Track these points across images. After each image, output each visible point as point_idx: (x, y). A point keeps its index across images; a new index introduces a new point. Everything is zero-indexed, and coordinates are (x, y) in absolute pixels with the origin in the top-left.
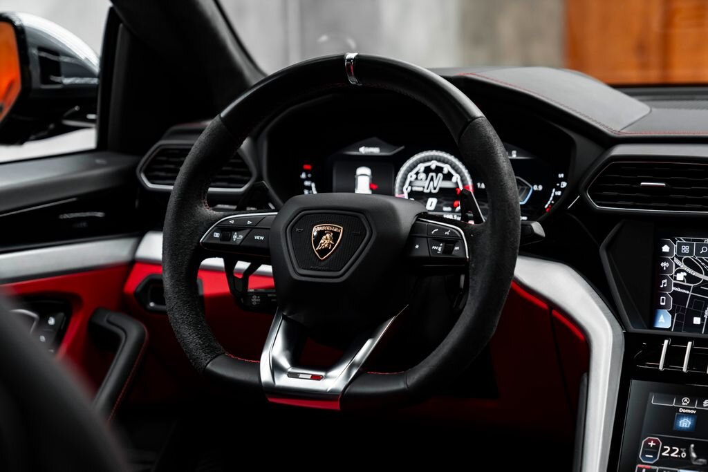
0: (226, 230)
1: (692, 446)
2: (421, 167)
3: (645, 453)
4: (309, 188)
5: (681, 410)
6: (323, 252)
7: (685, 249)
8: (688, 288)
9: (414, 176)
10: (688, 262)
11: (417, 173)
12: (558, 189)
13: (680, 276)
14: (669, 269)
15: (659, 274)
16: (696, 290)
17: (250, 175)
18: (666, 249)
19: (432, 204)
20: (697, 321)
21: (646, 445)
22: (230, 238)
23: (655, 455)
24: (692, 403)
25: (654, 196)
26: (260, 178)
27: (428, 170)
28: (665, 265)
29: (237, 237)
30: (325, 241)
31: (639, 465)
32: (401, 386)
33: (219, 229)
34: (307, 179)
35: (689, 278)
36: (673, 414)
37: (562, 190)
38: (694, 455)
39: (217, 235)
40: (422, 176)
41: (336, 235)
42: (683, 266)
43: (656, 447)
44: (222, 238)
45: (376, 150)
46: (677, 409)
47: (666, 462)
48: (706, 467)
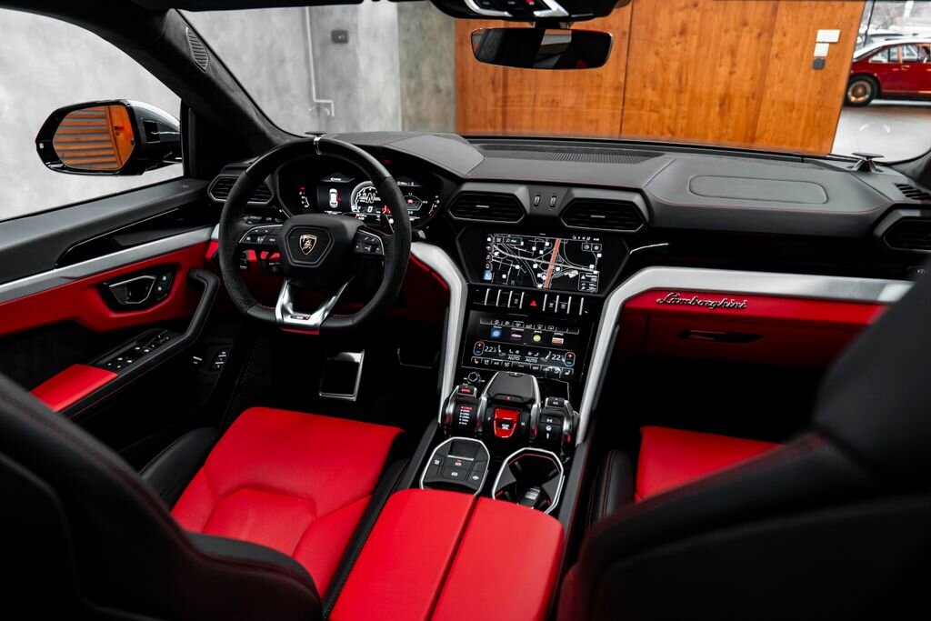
0: (254, 236)
1: (499, 346)
2: (364, 189)
3: (476, 350)
4: (304, 200)
5: (495, 327)
6: (307, 250)
7: (499, 240)
8: (500, 260)
9: (360, 195)
10: (500, 247)
11: (362, 193)
12: (436, 204)
13: (496, 254)
14: (490, 250)
15: (486, 252)
16: (504, 261)
17: (270, 194)
18: (489, 239)
19: (370, 209)
20: (504, 276)
21: (477, 346)
22: (256, 240)
23: (481, 351)
24: (500, 323)
25: (483, 213)
26: (276, 196)
27: (367, 191)
28: (488, 248)
29: (260, 240)
30: (308, 244)
31: (473, 357)
32: (349, 323)
33: (250, 235)
34: (303, 195)
35: (501, 255)
36: (490, 329)
37: (438, 205)
38: (500, 351)
39: (249, 239)
40: (365, 194)
41: (313, 241)
42: (497, 249)
43: (481, 347)
44: (251, 240)
45: (339, 180)
46: (492, 326)
47: (486, 355)
48: (506, 358)
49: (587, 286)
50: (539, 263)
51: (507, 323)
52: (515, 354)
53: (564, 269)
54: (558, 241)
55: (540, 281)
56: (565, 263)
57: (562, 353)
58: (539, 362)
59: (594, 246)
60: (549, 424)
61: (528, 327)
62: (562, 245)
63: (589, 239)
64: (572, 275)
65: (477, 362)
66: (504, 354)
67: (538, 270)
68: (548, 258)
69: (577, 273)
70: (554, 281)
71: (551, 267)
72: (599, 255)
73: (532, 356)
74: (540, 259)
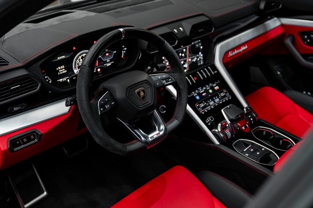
0: (103, 106)
1: (203, 102)
2: (80, 57)
3: (199, 109)
5: (195, 95)
6: (144, 97)
9: (79, 61)
12: (124, 51)
18: (163, 58)
21: (197, 107)
23: (200, 107)
24: (195, 93)
27: (82, 58)
28: (164, 62)
29: (107, 107)
30: (142, 94)
31: (200, 112)
33: (101, 107)
36: (194, 97)
38: (205, 104)
39: (102, 109)
41: (143, 91)
43: (199, 106)
44: (104, 110)
45: (64, 57)
46: (193, 95)
47: (203, 108)
48: (209, 105)
49: (200, 63)
50: (183, 60)
51: (197, 91)
52: (210, 102)
53: (192, 59)
54: (188, 47)
55: (185, 68)
56: (192, 56)
57: (222, 92)
58: (220, 99)
59: (199, 44)
60: (250, 118)
61: (204, 88)
62: (189, 48)
63: (197, 42)
64: (194, 60)
65: (203, 113)
66: (208, 104)
67: (184, 64)
68: (186, 56)
69: (196, 58)
70: (190, 66)
71: (187, 60)
72: (201, 47)
73: (216, 99)
74: (183, 58)
